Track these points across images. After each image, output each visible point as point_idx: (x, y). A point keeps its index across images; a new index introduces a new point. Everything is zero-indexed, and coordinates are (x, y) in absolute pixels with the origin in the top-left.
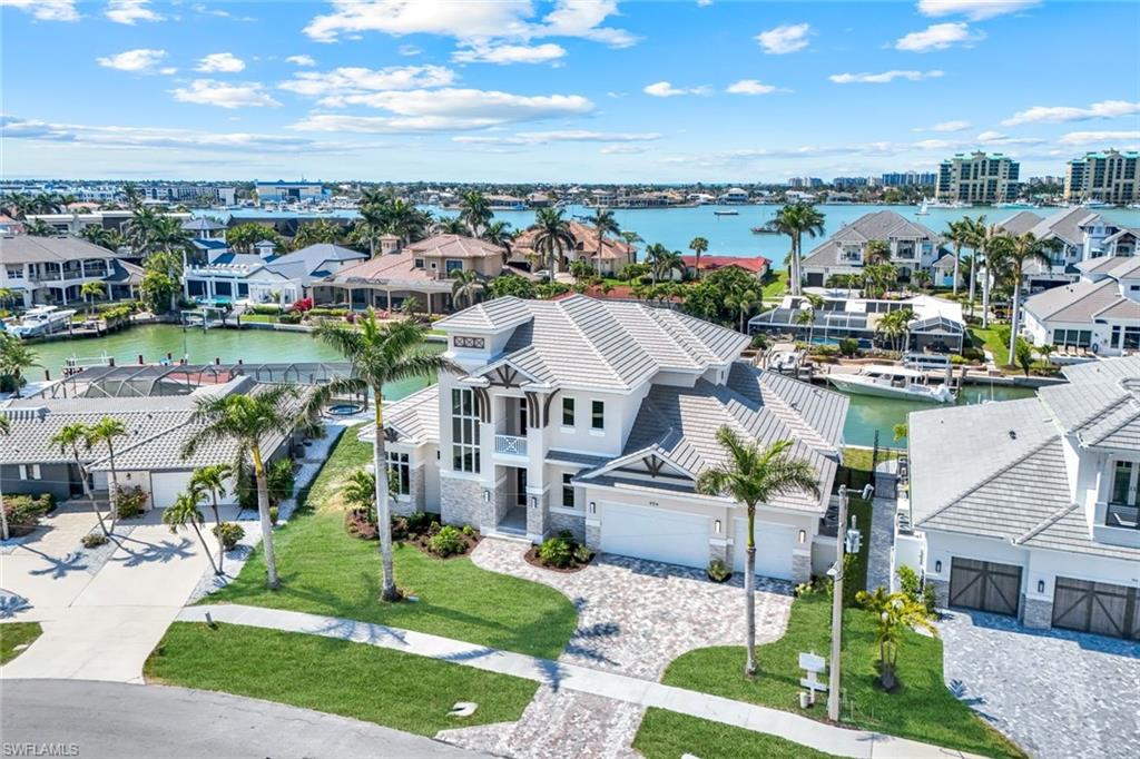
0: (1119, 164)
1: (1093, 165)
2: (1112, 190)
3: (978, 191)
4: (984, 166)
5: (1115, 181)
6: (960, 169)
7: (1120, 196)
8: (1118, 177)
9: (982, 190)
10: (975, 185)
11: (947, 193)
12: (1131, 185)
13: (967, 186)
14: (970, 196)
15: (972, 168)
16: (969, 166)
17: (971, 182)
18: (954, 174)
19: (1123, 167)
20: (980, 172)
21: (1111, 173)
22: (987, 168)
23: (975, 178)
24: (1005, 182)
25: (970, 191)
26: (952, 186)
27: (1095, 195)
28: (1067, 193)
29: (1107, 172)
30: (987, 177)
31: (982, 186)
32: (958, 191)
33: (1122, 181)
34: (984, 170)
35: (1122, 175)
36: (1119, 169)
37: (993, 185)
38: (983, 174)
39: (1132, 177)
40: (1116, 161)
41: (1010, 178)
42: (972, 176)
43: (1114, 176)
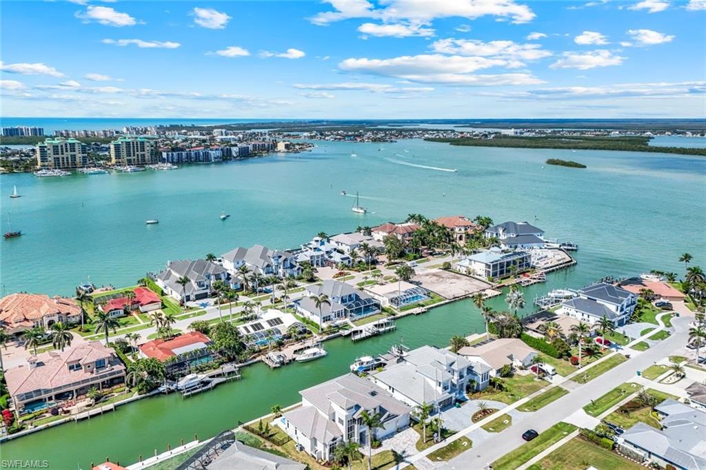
0: (137, 144)
1: (124, 146)
2: (136, 157)
3: (65, 161)
4: (62, 151)
5: (136, 153)
6: (52, 148)
7: (140, 160)
8: (137, 151)
9: (67, 160)
10: (63, 158)
11: (46, 164)
12: (144, 155)
13: (58, 158)
14: (61, 164)
15: (60, 148)
16: (57, 146)
17: (60, 156)
18: (49, 152)
19: (139, 146)
20: (64, 151)
21: (134, 149)
22: (69, 147)
23: (63, 154)
24: (80, 155)
25: (61, 161)
26: (49, 159)
27: (130, 163)
28: (114, 161)
29: (132, 148)
30: (70, 153)
31: (67, 158)
32: (53, 162)
33: (140, 153)
34: (66, 149)
35: (139, 150)
36: (137, 147)
37: (74, 157)
38: (67, 151)
39: (144, 151)
40: (135, 143)
41: (83, 153)
42: (60, 152)
43: (136, 151)
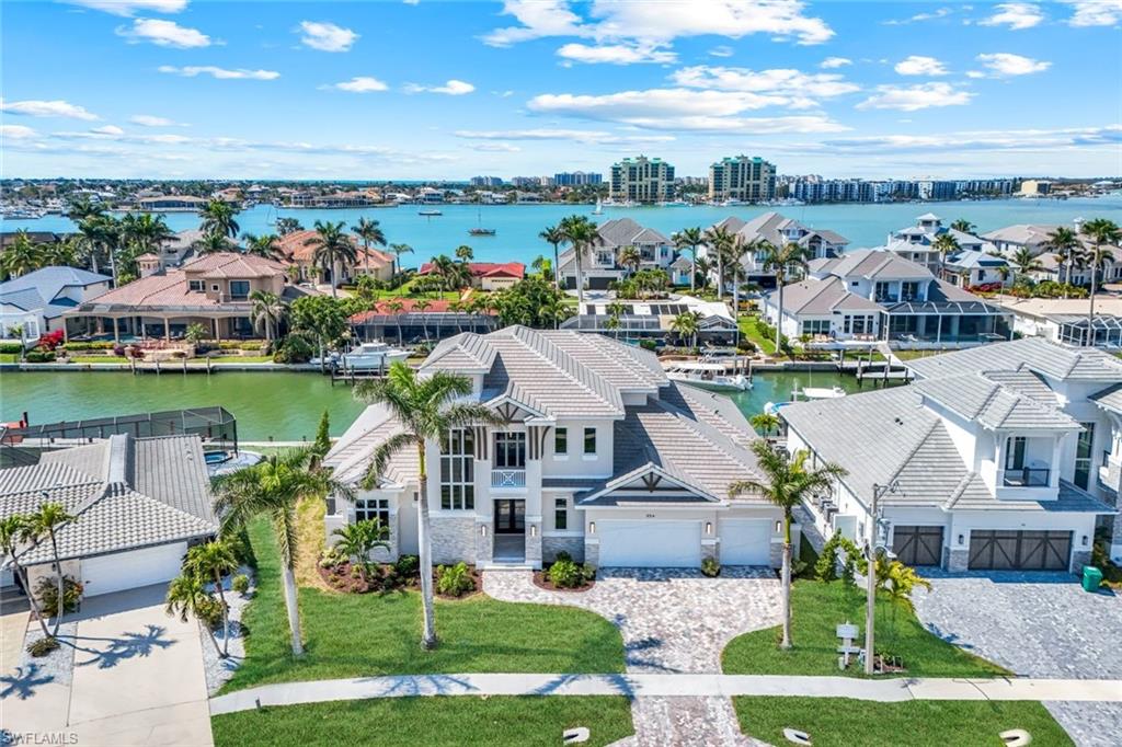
0: (749, 168)
1: (729, 169)
2: (744, 190)
3: (643, 191)
4: (647, 169)
5: (746, 182)
6: (628, 171)
7: (751, 194)
8: (748, 179)
9: (646, 190)
10: (641, 186)
11: (619, 194)
12: (758, 185)
13: (635, 186)
14: (637, 196)
15: (638, 171)
16: (635, 169)
17: (637, 183)
18: (623, 176)
19: (752, 170)
20: (644, 174)
21: (743, 175)
22: (650, 171)
23: (641, 180)
24: (664, 183)
25: (637, 191)
26: (623, 187)
27: (733, 195)
28: (711, 193)
29: (740, 175)
30: (650, 179)
31: (646, 186)
32: (627, 191)
33: (752, 182)
34: (647, 172)
35: (751, 178)
36: (749, 172)
37: (655, 185)
38: (647, 176)
39: (758, 179)
40: (746, 166)
41: (668, 180)
42: (638, 178)
43: (746, 178)
